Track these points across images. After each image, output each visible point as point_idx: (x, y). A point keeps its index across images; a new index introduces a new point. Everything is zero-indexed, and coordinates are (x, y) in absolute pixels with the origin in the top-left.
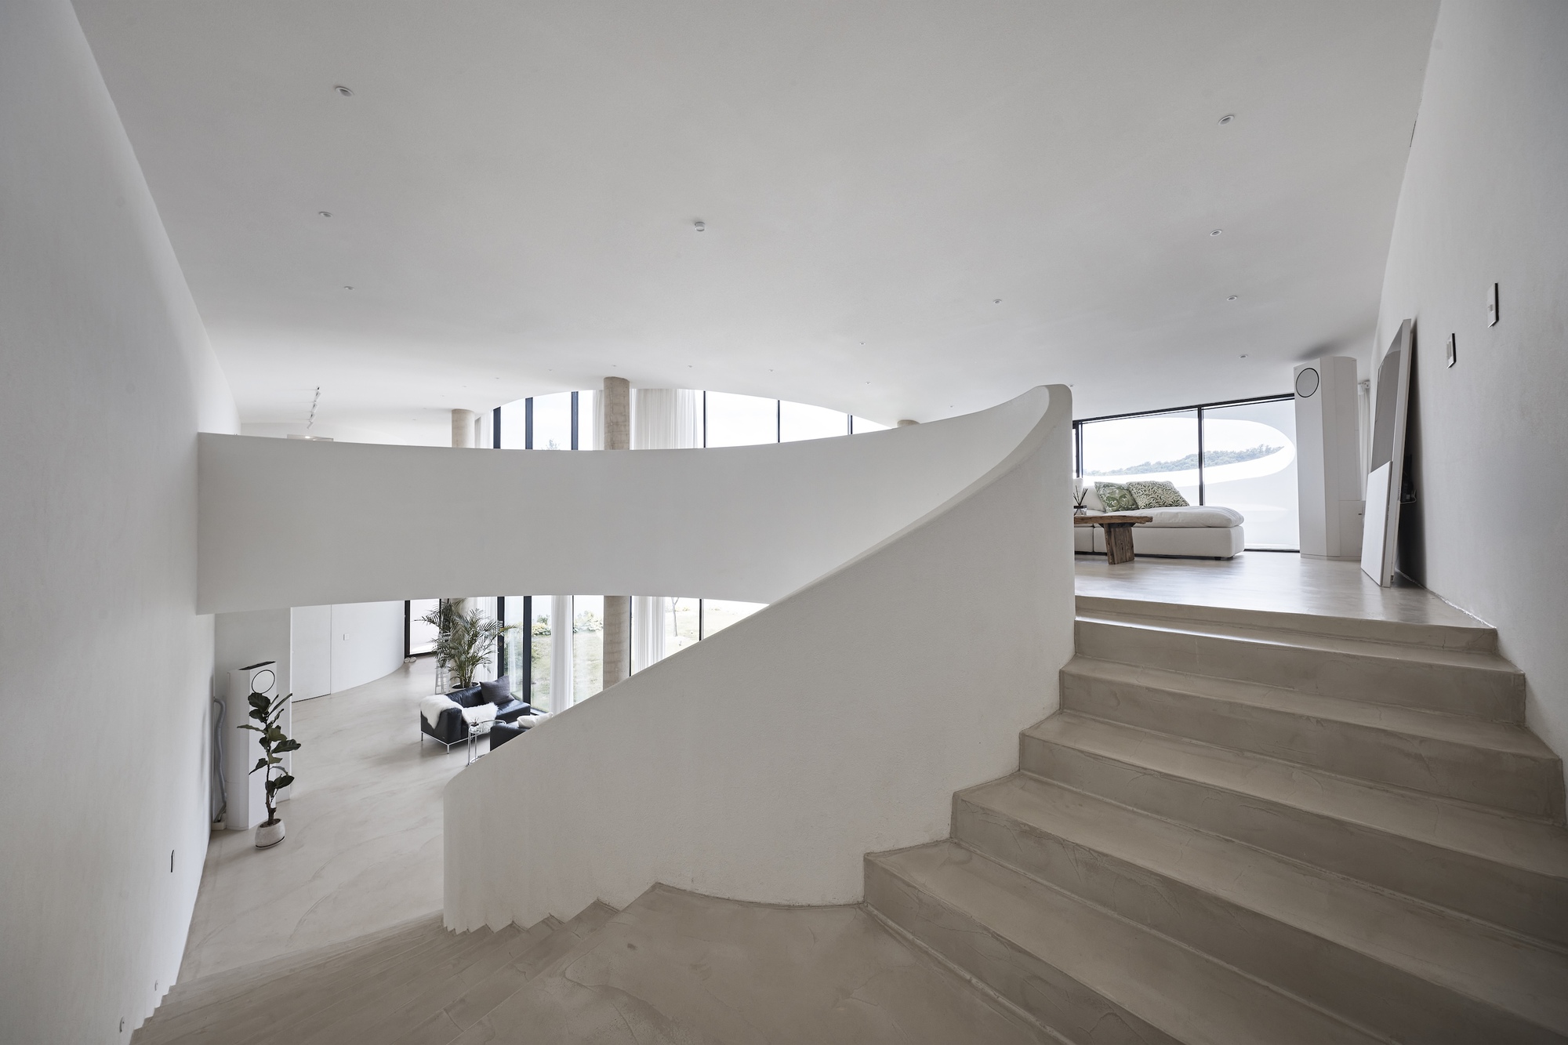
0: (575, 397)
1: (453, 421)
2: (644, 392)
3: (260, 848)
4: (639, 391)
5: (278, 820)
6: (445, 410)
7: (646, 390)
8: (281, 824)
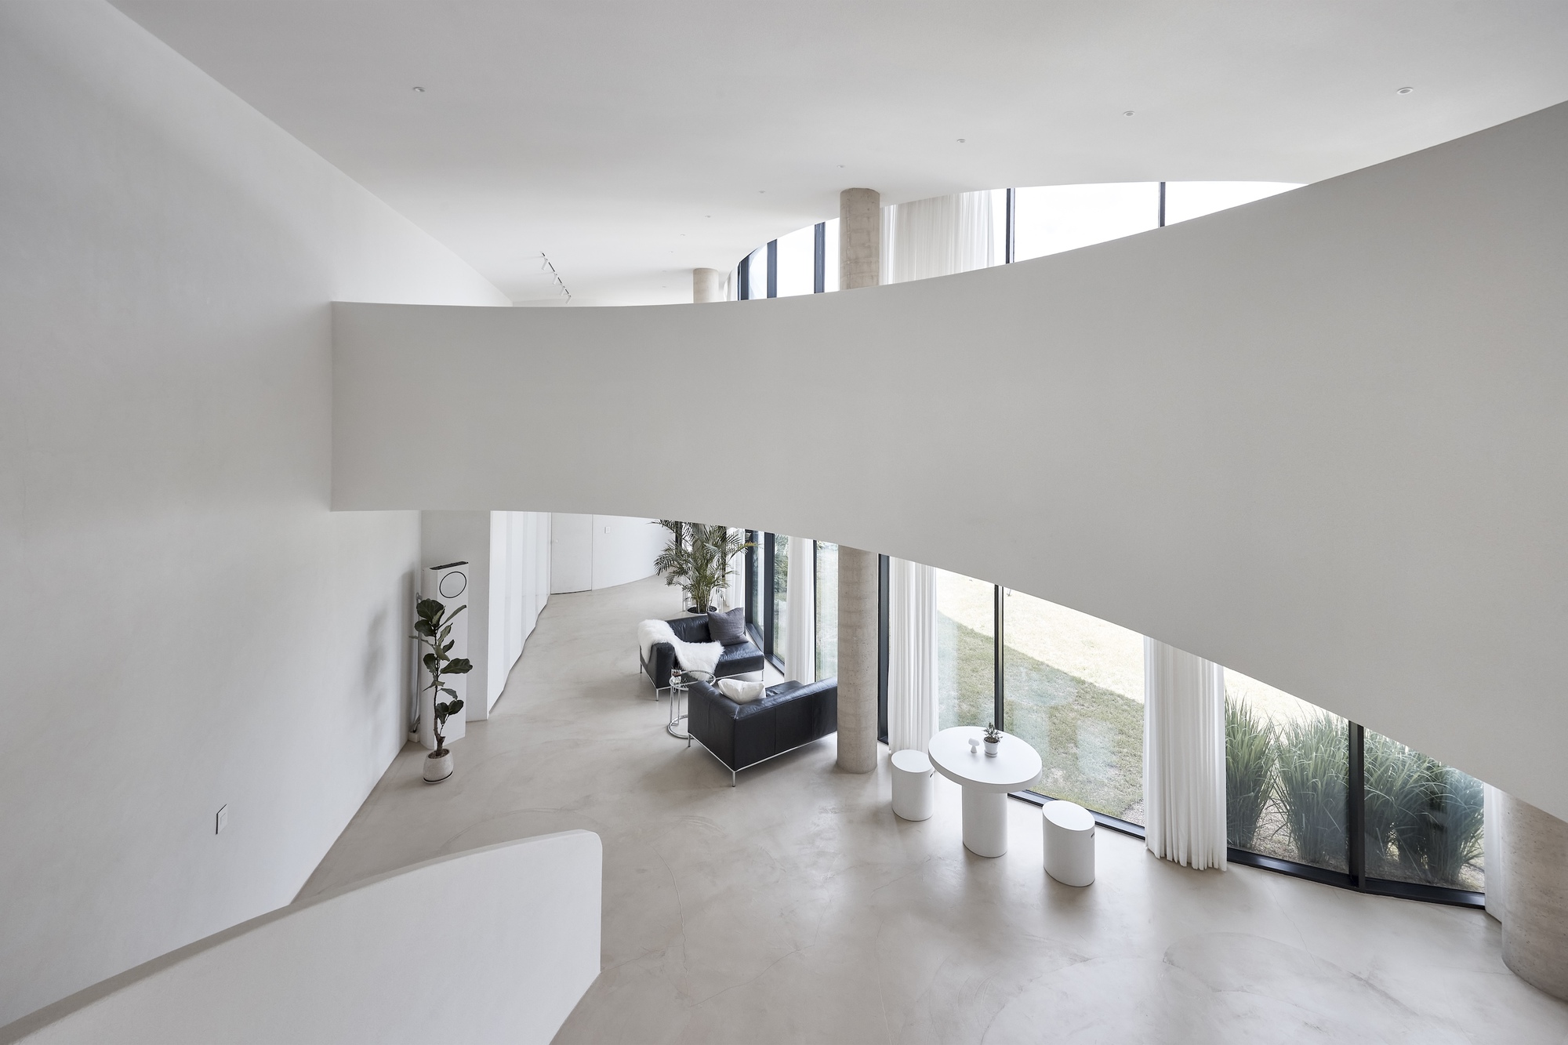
0: (820, 230)
1: (694, 284)
2: (908, 208)
3: (429, 782)
4: (901, 207)
5: (447, 752)
6: (686, 271)
7: (911, 204)
8: (448, 756)
